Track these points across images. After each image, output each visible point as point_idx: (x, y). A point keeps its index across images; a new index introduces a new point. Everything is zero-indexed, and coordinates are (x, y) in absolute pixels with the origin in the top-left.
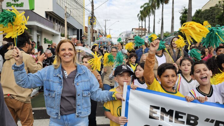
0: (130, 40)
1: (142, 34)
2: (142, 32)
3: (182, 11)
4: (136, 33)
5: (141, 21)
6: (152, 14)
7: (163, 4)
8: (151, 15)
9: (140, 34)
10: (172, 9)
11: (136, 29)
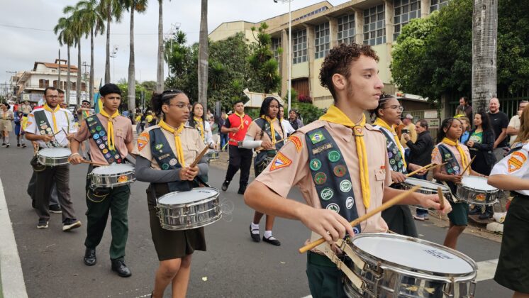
0: (30, 91)
1: (69, 79)
2: (69, 73)
3: (172, 37)
4: (48, 75)
5: (66, 45)
6: (99, 32)
7: (132, 12)
8: (96, 33)
9: (63, 80)
10: (159, 26)
11: (49, 66)
